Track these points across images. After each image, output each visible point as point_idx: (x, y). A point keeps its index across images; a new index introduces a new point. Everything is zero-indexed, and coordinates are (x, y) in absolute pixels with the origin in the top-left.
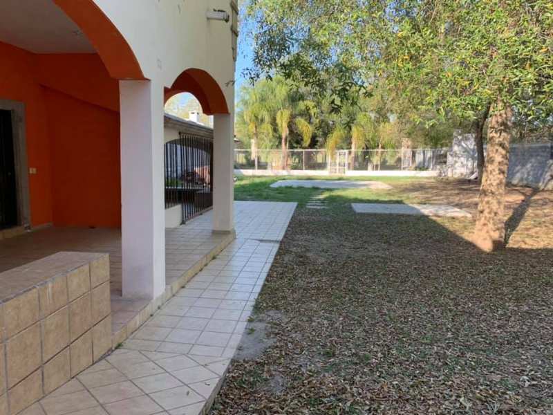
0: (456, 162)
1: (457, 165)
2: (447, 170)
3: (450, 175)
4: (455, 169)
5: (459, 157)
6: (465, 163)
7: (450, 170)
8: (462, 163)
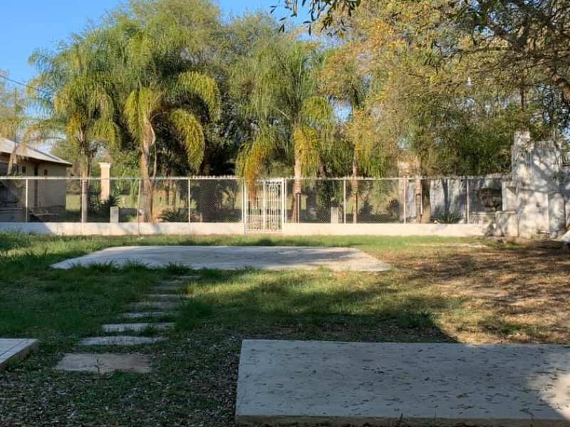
0: (524, 202)
1: (527, 209)
2: (506, 220)
3: (512, 231)
4: (525, 217)
5: (532, 192)
6: (545, 203)
7: (511, 220)
8: (538, 205)
